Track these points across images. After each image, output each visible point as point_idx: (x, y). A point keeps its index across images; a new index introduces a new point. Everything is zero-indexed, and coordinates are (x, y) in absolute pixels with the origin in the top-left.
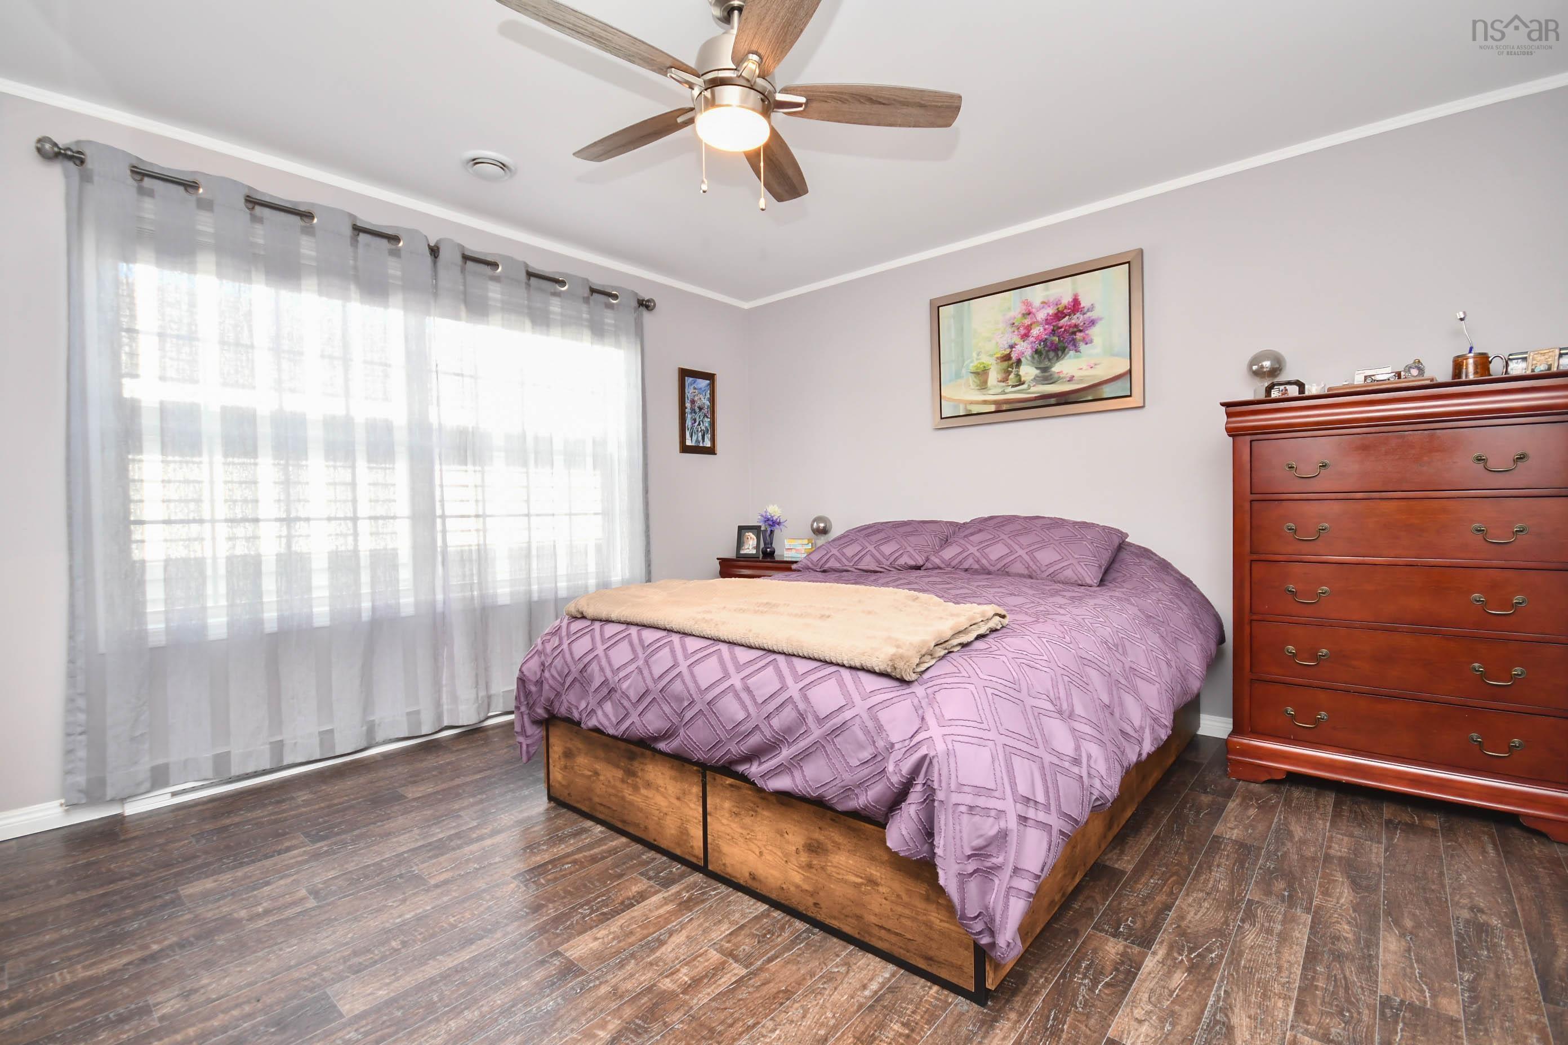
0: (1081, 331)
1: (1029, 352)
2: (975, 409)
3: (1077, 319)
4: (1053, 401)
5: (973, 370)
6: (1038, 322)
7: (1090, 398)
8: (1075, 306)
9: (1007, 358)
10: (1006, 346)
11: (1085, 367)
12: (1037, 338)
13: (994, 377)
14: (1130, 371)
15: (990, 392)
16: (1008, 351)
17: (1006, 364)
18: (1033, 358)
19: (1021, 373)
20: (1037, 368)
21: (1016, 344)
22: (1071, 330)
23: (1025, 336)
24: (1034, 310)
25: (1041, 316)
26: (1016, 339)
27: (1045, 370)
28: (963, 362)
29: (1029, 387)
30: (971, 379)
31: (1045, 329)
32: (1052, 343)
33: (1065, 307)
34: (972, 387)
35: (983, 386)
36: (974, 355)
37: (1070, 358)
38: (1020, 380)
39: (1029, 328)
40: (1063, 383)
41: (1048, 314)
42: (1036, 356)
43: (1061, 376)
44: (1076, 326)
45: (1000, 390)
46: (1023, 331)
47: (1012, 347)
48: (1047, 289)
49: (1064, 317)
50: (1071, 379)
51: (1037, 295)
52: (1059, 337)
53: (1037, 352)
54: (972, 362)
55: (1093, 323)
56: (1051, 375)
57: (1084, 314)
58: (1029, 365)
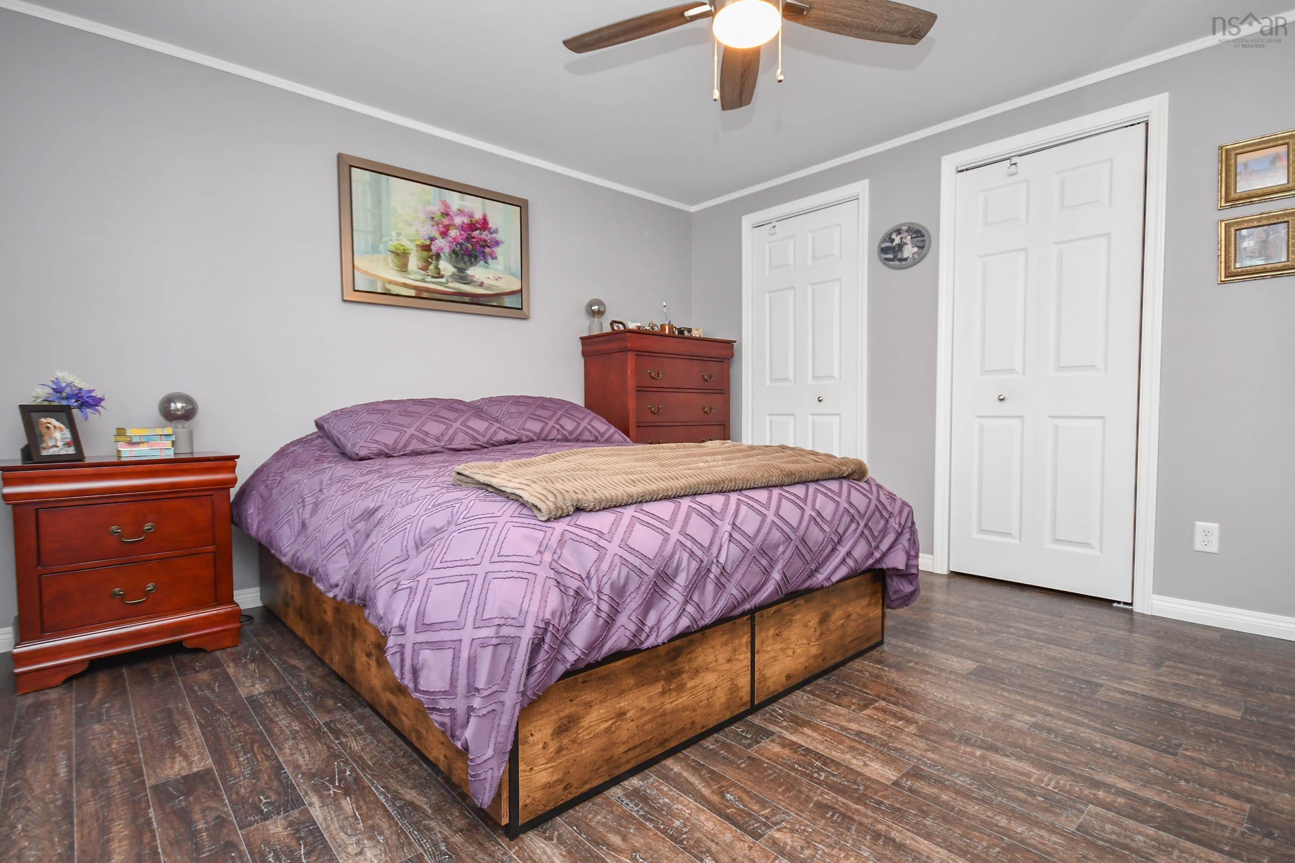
0: (489, 247)
1: (447, 250)
2: (395, 290)
3: (485, 235)
4: (467, 299)
5: (393, 249)
6: (454, 225)
7: (495, 304)
8: (484, 224)
9: (427, 248)
10: (426, 237)
11: (491, 278)
12: (455, 239)
13: (414, 262)
14: (522, 289)
15: (410, 276)
16: (428, 242)
17: (425, 254)
18: (451, 256)
19: (440, 267)
20: (455, 267)
21: (436, 239)
22: (482, 243)
23: (444, 234)
24: (451, 213)
25: (458, 220)
26: (435, 234)
27: (461, 270)
28: (381, 237)
29: (447, 282)
30: (390, 258)
31: (461, 235)
32: (467, 248)
33: (477, 222)
34: (391, 265)
35: (403, 268)
36: (394, 234)
37: (480, 266)
38: (439, 273)
39: (447, 228)
40: (475, 286)
41: (463, 222)
42: (453, 256)
43: (474, 279)
44: (485, 241)
45: (420, 278)
46: (442, 229)
47: (432, 239)
48: (462, 200)
49: (476, 230)
50: (481, 285)
51: (455, 201)
52: (472, 245)
53: (454, 251)
54: (391, 240)
55: (497, 243)
56: (466, 276)
57: (491, 233)
58: (447, 261)
